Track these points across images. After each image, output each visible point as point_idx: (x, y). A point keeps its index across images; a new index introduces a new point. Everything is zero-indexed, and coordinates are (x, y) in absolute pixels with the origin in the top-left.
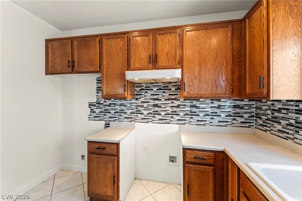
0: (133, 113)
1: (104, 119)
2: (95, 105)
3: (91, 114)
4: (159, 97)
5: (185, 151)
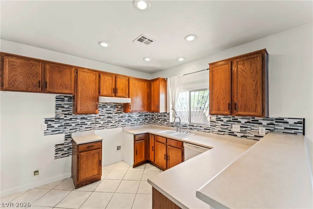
0: (93, 123)
1: (64, 132)
2: (54, 120)
3: (47, 129)
4: (111, 112)
5: (135, 136)
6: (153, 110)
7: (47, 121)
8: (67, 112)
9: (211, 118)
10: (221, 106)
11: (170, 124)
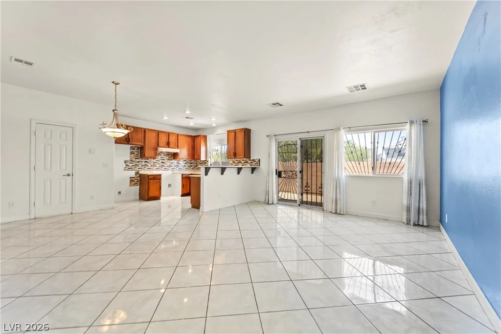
1: (135, 170)
2: (129, 162)
3: (126, 167)
4: (164, 159)
5: (182, 175)
6: (196, 158)
7: (125, 162)
8: (136, 157)
10: (231, 154)
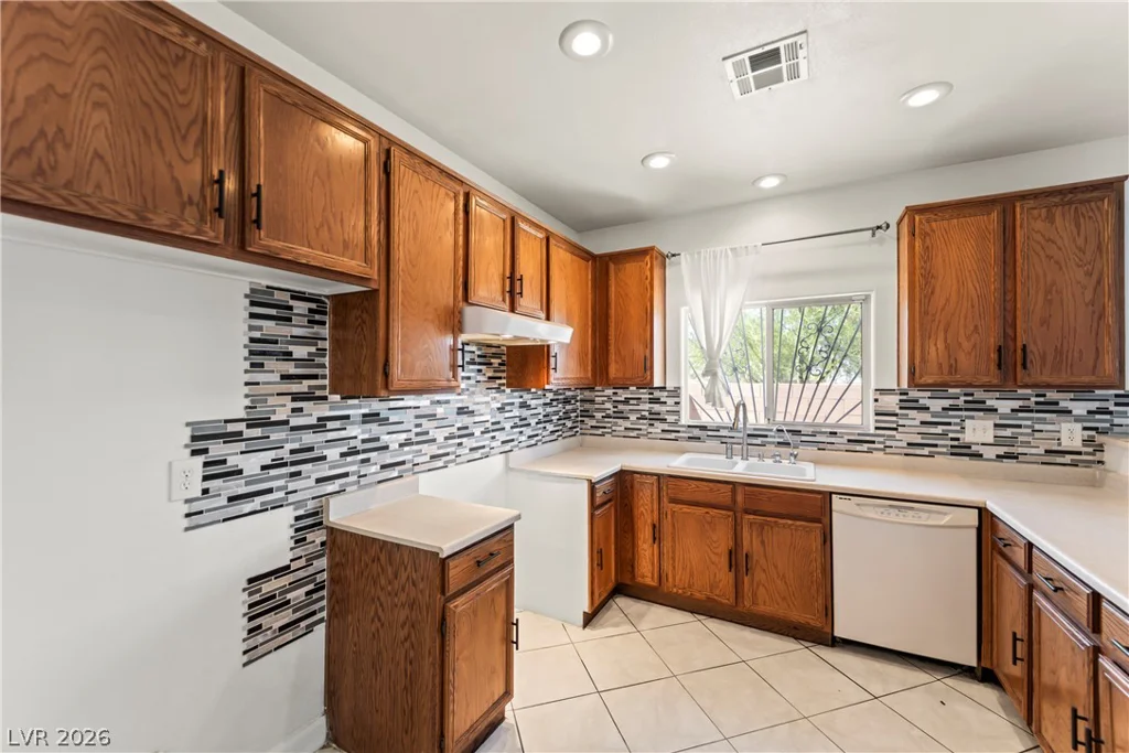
0: (408, 443)
1: (292, 498)
2: (241, 433)
3: (205, 491)
4: (471, 385)
6: (620, 375)
9: (876, 400)
10: (962, 357)
11: (683, 429)
